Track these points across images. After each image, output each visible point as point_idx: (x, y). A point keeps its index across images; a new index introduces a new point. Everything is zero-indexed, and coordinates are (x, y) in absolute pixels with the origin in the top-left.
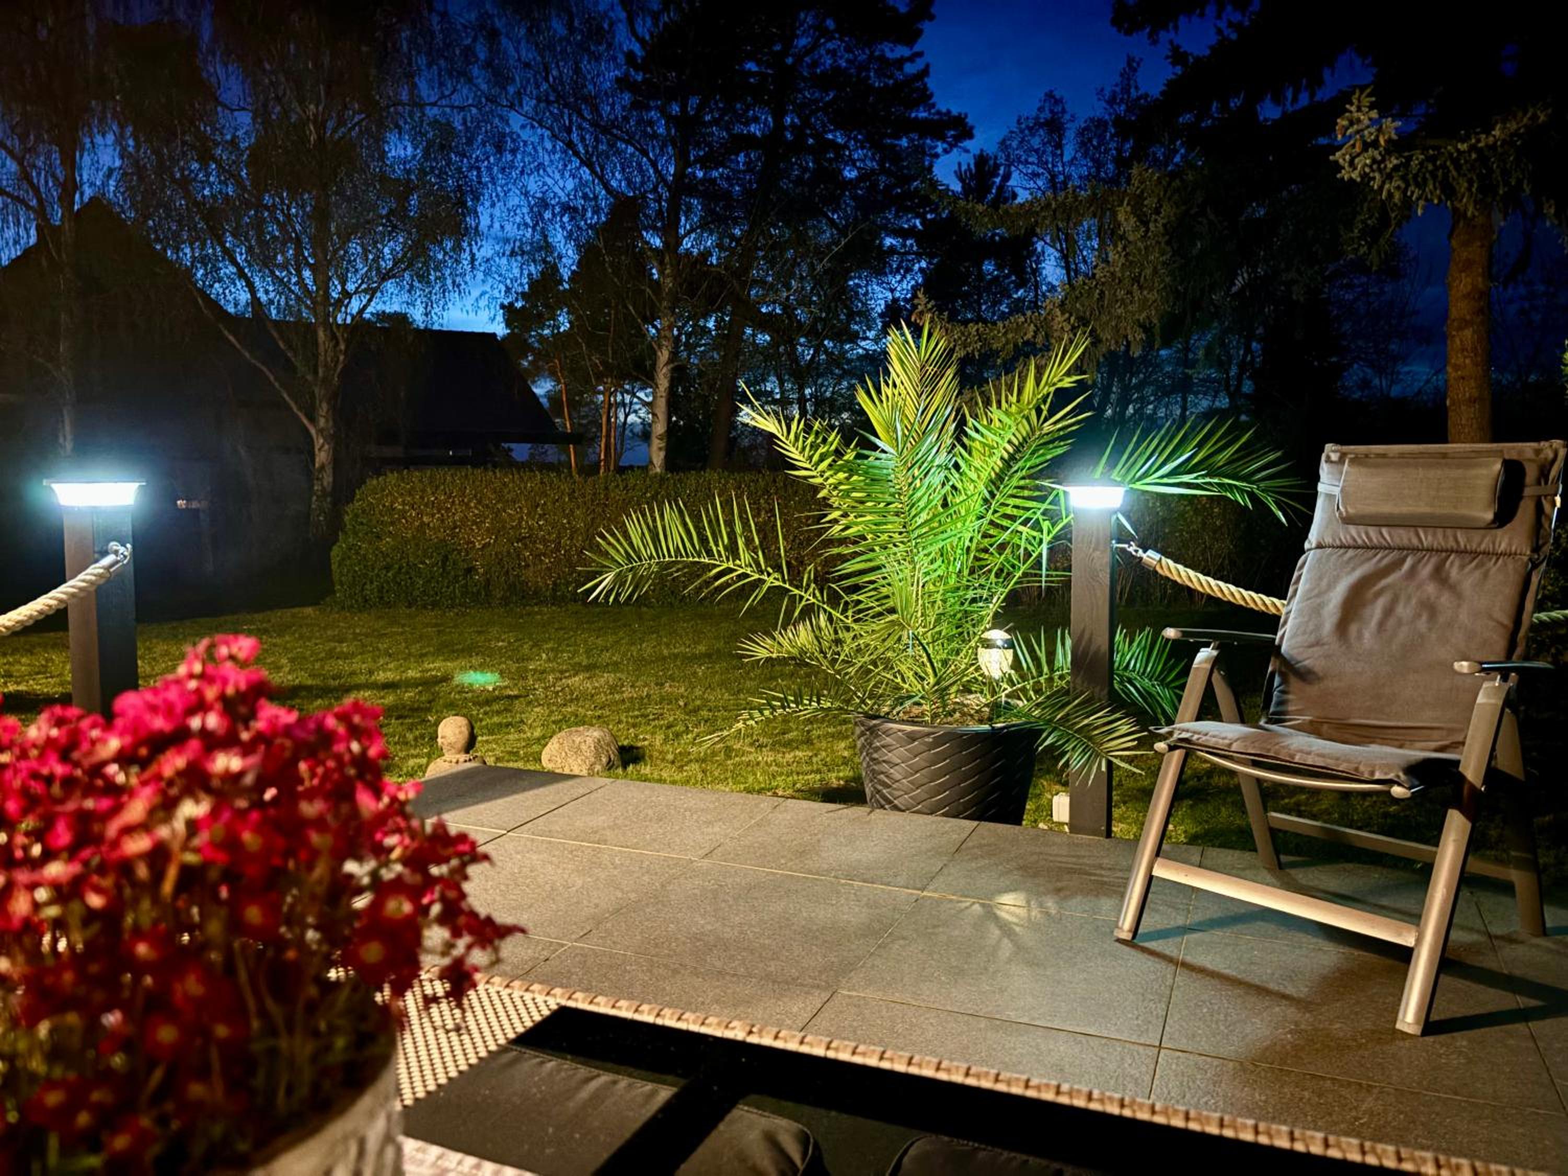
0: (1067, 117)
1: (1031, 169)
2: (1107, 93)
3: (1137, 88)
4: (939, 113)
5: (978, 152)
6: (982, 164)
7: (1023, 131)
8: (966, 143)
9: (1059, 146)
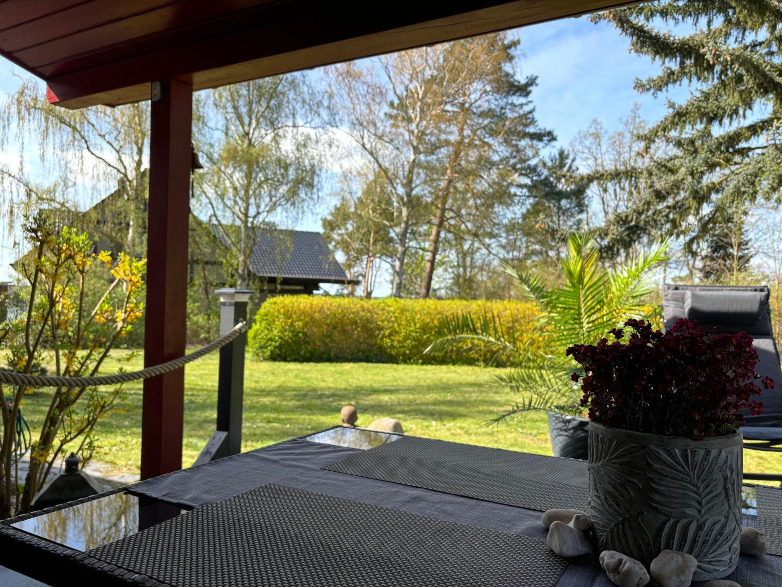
0: (603, 131)
1: (585, 156)
2: (624, 121)
3: (639, 117)
4: (540, 129)
5: (559, 148)
6: (561, 153)
7: (581, 138)
8: (554, 143)
9: (599, 145)
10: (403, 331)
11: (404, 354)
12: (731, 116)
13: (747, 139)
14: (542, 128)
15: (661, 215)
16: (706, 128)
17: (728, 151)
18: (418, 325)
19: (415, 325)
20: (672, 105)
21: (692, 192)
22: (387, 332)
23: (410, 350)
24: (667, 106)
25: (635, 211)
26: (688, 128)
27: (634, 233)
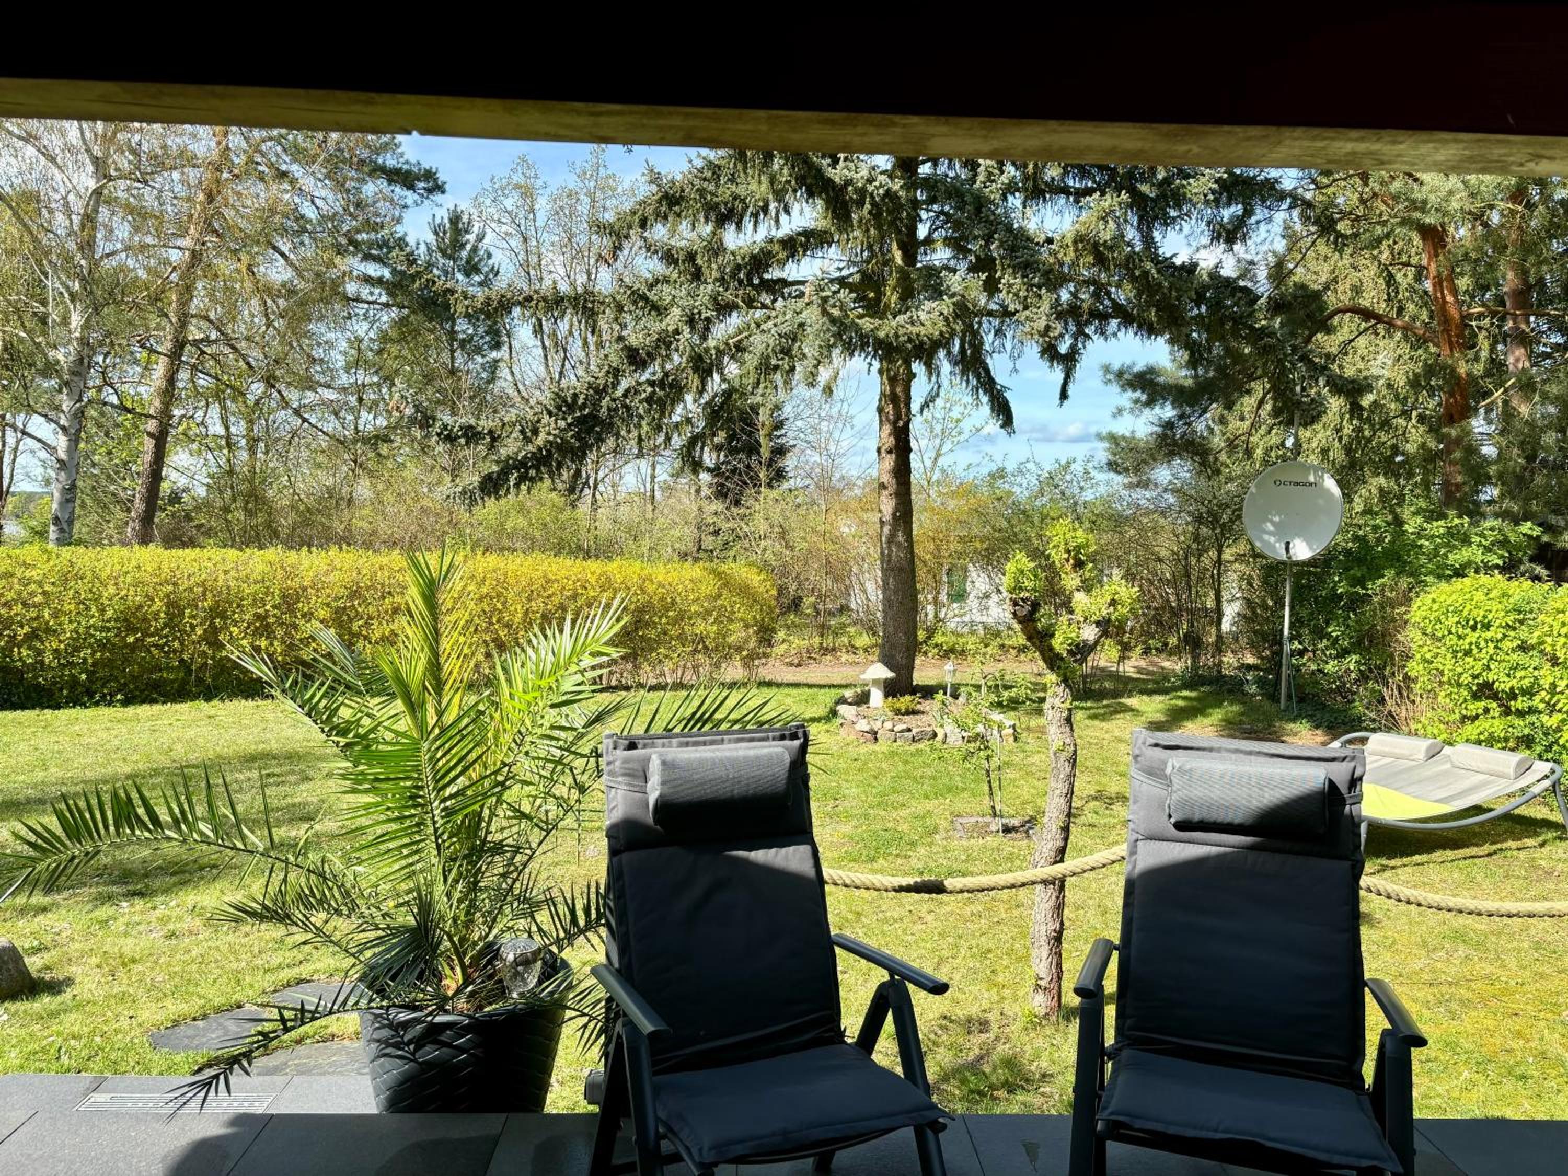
0: (539, 183)
1: (504, 228)
4: (407, 162)
5: (451, 208)
6: (455, 219)
7: (496, 191)
8: (438, 197)
9: (532, 211)
10: (69, 627)
11: (74, 682)
12: (755, 216)
13: (782, 263)
14: (413, 161)
15: (639, 398)
16: (714, 233)
17: (750, 280)
18: (109, 613)
19: (102, 611)
20: (655, 178)
21: (691, 359)
22: (22, 632)
23: (91, 674)
24: (647, 178)
25: (590, 386)
26: (684, 226)
27: (589, 431)
